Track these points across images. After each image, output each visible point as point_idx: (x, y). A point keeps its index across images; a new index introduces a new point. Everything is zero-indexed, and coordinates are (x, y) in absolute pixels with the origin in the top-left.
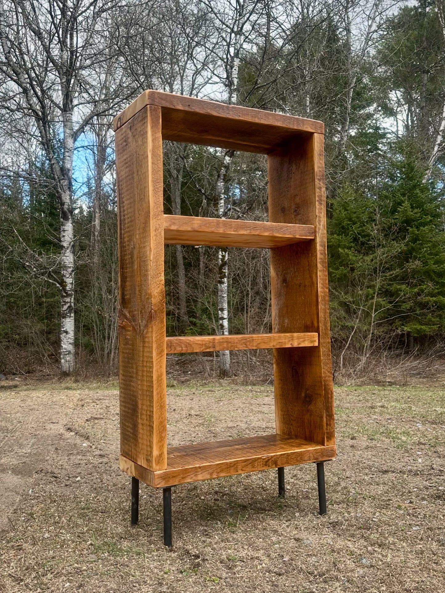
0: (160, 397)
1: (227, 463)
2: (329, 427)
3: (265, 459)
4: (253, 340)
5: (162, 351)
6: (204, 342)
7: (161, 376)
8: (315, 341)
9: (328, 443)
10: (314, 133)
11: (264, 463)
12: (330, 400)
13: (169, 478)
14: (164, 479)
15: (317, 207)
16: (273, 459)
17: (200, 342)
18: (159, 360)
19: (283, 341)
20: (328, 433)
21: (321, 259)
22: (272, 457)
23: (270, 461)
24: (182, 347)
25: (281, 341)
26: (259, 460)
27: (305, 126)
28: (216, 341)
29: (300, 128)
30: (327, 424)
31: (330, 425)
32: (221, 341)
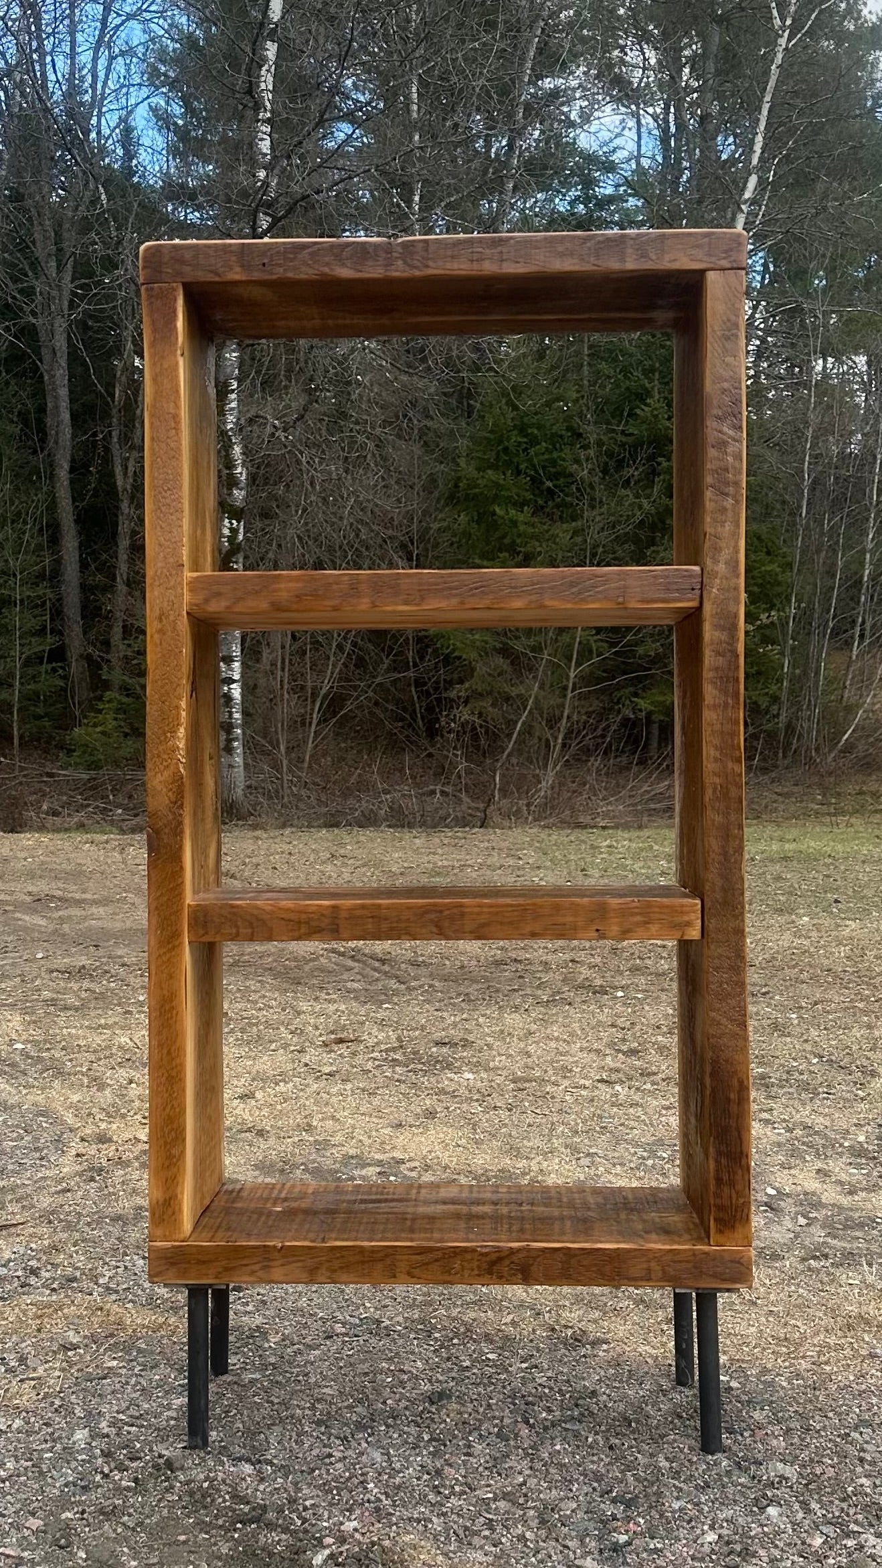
0: (169, 1053)
1: (362, 1250)
2: (726, 1190)
3: (486, 1254)
4: (463, 915)
5: (177, 935)
6: (304, 916)
7: (172, 1001)
8: (689, 924)
9: (721, 1239)
10: (702, 272)
11: (485, 1266)
12: (734, 1108)
13: (189, 1262)
14: (173, 1264)
15: (709, 506)
16: (515, 1258)
17: (292, 916)
18: (164, 959)
19: (569, 919)
20: (721, 1208)
21: (717, 669)
22: (512, 1251)
23: (507, 1262)
24: (237, 927)
25: (560, 920)
26: (468, 1256)
27: (667, 257)
28: (343, 914)
29: (649, 265)
30: (719, 1180)
31: (732, 1184)
32: (358, 913)
